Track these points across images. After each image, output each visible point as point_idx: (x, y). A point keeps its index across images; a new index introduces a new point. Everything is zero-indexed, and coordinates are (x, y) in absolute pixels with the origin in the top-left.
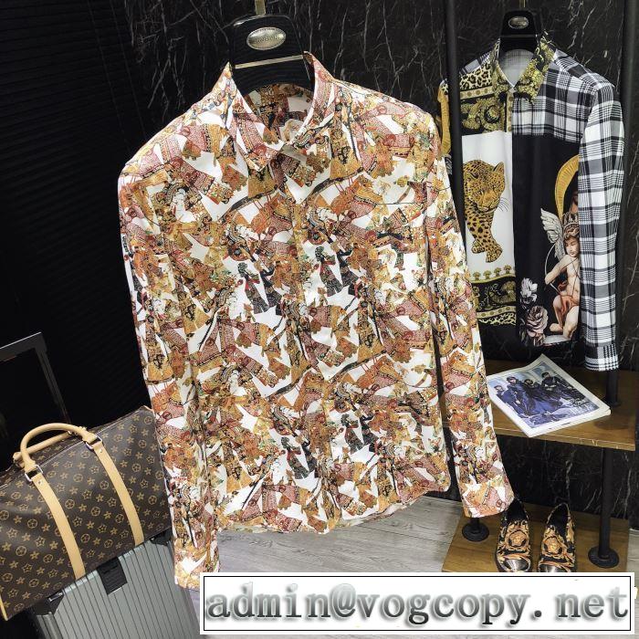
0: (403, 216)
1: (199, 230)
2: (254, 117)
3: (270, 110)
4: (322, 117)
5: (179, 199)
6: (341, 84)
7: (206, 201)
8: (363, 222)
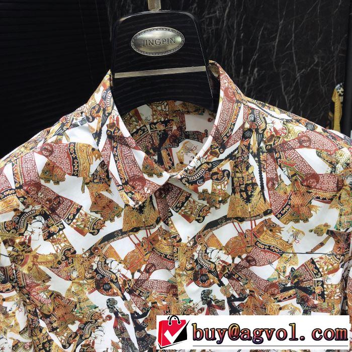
0: (316, 268)
1: (59, 263)
2: (132, 142)
3: (162, 128)
4: (223, 147)
5: (36, 228)
6: (253, 104)
7: (69, 232)
8: (265, 272)
